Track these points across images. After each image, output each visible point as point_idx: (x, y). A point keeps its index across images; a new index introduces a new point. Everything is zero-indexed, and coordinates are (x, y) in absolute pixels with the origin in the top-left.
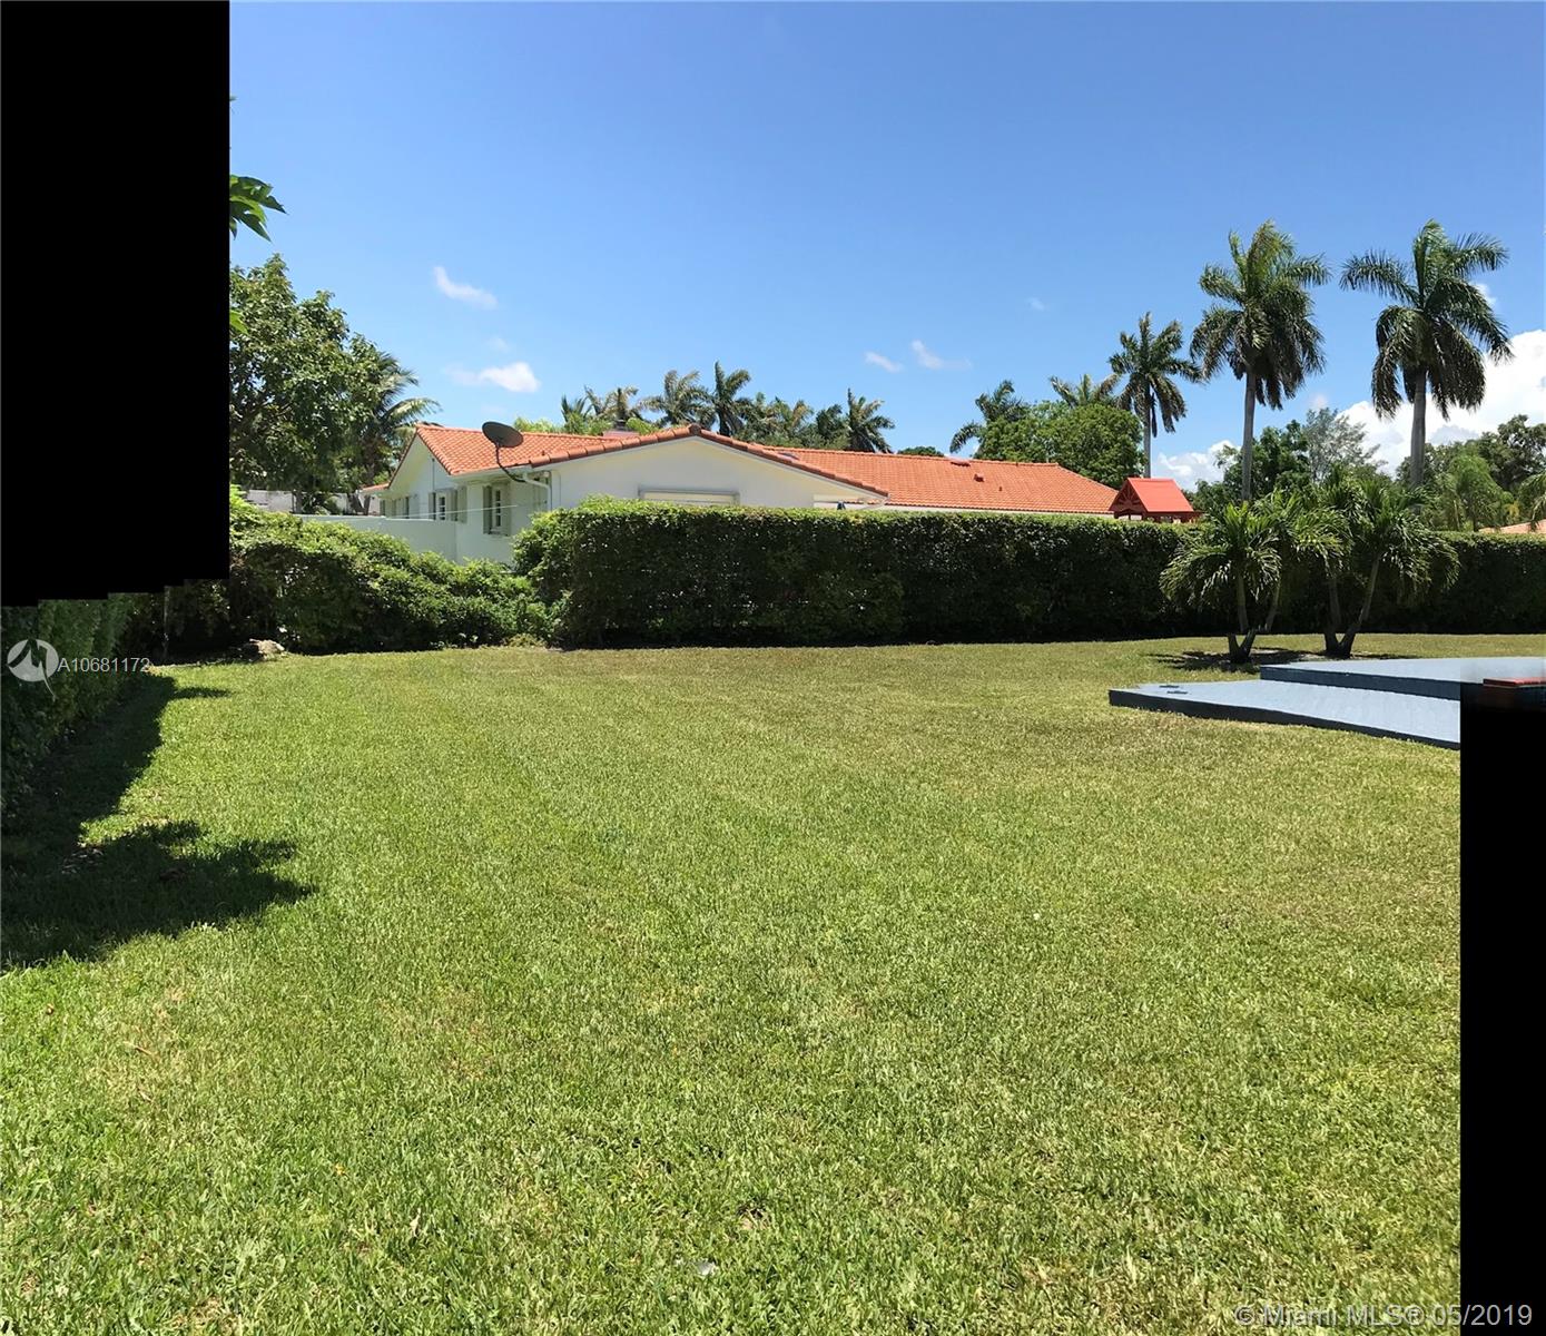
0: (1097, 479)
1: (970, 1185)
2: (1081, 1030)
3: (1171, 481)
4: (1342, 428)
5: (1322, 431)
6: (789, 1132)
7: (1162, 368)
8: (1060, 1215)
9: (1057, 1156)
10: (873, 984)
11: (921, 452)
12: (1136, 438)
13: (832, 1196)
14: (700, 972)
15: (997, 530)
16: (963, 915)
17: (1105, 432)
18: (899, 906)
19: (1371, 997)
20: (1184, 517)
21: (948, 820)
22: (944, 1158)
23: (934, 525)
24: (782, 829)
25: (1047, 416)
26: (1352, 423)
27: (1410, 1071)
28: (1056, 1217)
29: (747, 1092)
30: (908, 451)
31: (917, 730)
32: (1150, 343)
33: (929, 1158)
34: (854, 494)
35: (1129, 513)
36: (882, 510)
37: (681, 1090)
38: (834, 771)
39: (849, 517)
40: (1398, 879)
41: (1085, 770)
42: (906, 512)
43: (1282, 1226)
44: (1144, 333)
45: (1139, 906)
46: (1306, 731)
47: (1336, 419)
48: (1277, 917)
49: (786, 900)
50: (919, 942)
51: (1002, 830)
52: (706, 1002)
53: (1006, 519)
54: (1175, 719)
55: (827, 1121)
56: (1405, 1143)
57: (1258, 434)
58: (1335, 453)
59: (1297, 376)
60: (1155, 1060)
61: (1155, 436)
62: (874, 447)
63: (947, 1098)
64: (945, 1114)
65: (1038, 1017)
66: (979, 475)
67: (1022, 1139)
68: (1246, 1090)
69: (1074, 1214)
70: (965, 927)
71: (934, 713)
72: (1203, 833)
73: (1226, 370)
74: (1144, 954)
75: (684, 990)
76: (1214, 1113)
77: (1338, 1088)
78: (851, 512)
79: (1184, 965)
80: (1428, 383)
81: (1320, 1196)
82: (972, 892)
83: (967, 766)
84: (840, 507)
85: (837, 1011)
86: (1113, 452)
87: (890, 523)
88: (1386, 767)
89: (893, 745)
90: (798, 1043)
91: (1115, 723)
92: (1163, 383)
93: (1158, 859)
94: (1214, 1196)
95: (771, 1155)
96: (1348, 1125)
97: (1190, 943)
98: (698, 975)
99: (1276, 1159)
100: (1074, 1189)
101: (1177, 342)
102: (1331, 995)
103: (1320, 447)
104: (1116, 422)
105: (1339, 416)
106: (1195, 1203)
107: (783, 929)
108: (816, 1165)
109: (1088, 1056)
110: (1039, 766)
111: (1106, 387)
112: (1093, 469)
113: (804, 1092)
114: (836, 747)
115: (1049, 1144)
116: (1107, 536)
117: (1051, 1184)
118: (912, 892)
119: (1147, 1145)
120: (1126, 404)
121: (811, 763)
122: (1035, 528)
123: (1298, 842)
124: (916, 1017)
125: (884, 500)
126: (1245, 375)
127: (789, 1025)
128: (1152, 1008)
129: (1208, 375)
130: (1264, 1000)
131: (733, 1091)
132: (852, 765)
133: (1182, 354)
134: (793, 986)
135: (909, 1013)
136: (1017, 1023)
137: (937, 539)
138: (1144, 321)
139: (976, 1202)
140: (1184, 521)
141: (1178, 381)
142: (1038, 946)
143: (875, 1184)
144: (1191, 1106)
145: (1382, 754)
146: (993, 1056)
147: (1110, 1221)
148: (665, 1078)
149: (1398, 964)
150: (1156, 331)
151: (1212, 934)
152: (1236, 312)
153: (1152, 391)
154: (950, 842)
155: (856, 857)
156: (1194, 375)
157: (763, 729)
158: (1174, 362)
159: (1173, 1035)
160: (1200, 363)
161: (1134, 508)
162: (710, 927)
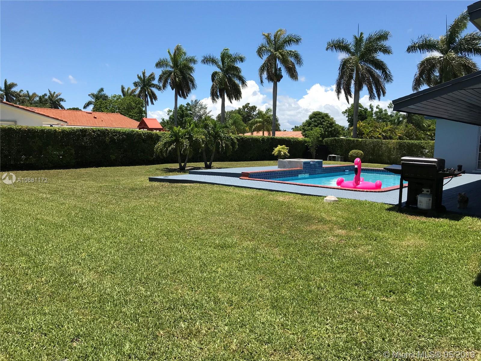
0: (132, 118)
1: (138, 315)
2: (159, 268)
3: (156, 119)
4: (201, 105)
5: (196, 106)
6: (83, 314)
7: (150, 86)
8: (163, 317)
9: (159, 302)
10: (99, 266)
11: (74, 109)
12: (143, 107)
13: (100, 329)
14: (43, 273)
15: (104, 133)
16: (121, 243)
17: (133, 104)
18: (103, 243)
19: (223, 247)
20: (160, 130)
21: (112, 217)
22: (129, 310)
23: (84, 132)
24: (62, 226)
25: (115, 99)
26: (204, 104)
27: (233, 262)
28: (162, 317)
29: (67, 306)
30: (70, 109)
31: (97, 192)
32: (146, 79)
33: (126, 311)
34: (56, 122)
35: (143, 128)
36: (66, 127)
37: (44, 310)
38: (75, 207)
39: (56, 129)
40: (223, 218)
41: (147, 199)
42: (75, 128)
43: (214, 305)
44: (144, 76)
45: (167, 233)
46: (198, 185)
47: (199, 103)
48: (200, 231)
49: (67, 247)
50: (111, 253)
51: (127, 218)
52: (47, 282)
53: (106, 130)
54: (167, 184)
55: (94, 308)
56: (235, 279)
57: (178, 106)
58: (199, 112)
59: (189, 90)
60: (178, 272)
61: (148, 106)
62: (59, 108)
63: (127, 294)
64: (128, 298)
65: (147, 267)
66: (95, 116)
67: (149, 300)
68: (200, 275)
69: (166, 316)
70: (123, 246)
71: (101, 187)
72: (179, 212)
73: (169, 87)
74: (171, 245)
75: (39, 280)
76: (194, 282)
77: (220, 269)
78: (56, 127)
79: (181, 247)
80: (225, 94)
81: (220, 296)
82: (123, 236)
83: (114, 201)
84: (51, 126)
85: (90, 276)
86: (136, 110)
87: (69, 131)
88: (217, 192)
89: (91, 197)
90: (80, 288)
91: (152, 186)
92: (150, 91)
93: (169, 221)
94: (198, 302)
95: (79, 322)
96: (223, 278)
97: (181, 241)
98: (43, 274)
99: (209, 290)
100: (165, 309)
101: (154, 79)
102: (215, 248)
103: (195, 110)
104: (136, 101)
105: (200, 102)
106: (194, 305)
107: (68, 255)
108: (93, 321)
109: (162, 274)
110: (134, 199)
111: (133, 91)
112: (130, 115)
113: (85, 301)
114: (74, 199)
115: (157, 300)
116: (138, 135)
117: (159, 309)
118: (106, 239)
119: (181, 294)
120: (139, 96)
121: (67, 205)
122: (116, 132)
123: (201, 212)
124: (114, 273)
125: (66, 124)
126: (174, 89)
127: (76, 283)
128: (175, 259)
129: (164, 89)
130: (200, 252)
131: (62, 306)
132: (80, 204)
133: (156, 82)
134: (75, 272)
135: (112, 273)
136: (142, 270)
137: (85, 136)
138: (144, 71)
139: (141, 319)
140: (160, 131)
141: (154, 90)
142: (144, 248)
143: (112, 322)
144: (189, 281)
145: (215, 189)
146: (137, 280)
147: (175, 315)
148: (38, 308)
149: (227, 238)
150: (147, 75)
151: (186, 238)
152: (171, 71)
153: (147, 93)
154: (114, 223)
155: (87, 231)
156: (159, 89)
157: (49, 196)
158: (153, 84)
159: (181, 264)
160: (161, 85)
161: (144, 127)
162: (44, 260)
